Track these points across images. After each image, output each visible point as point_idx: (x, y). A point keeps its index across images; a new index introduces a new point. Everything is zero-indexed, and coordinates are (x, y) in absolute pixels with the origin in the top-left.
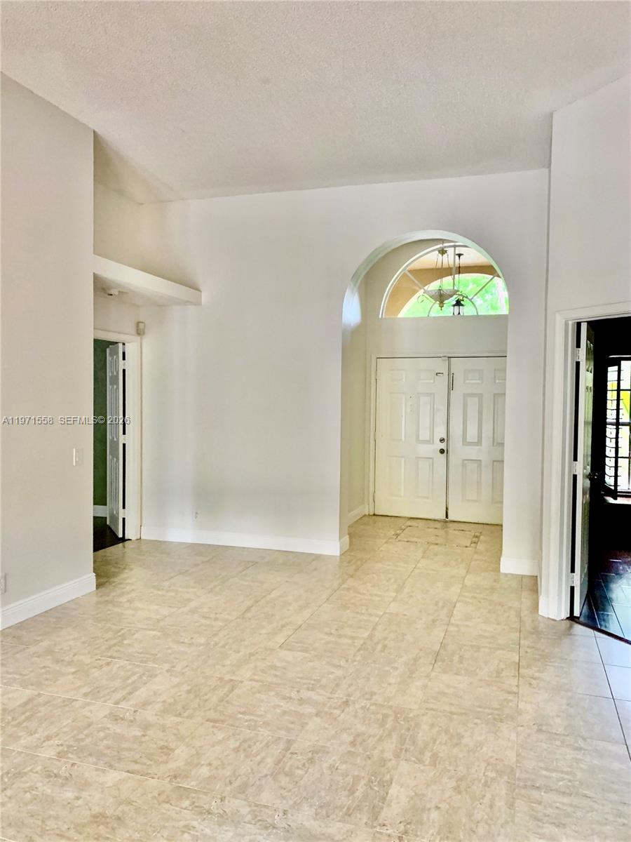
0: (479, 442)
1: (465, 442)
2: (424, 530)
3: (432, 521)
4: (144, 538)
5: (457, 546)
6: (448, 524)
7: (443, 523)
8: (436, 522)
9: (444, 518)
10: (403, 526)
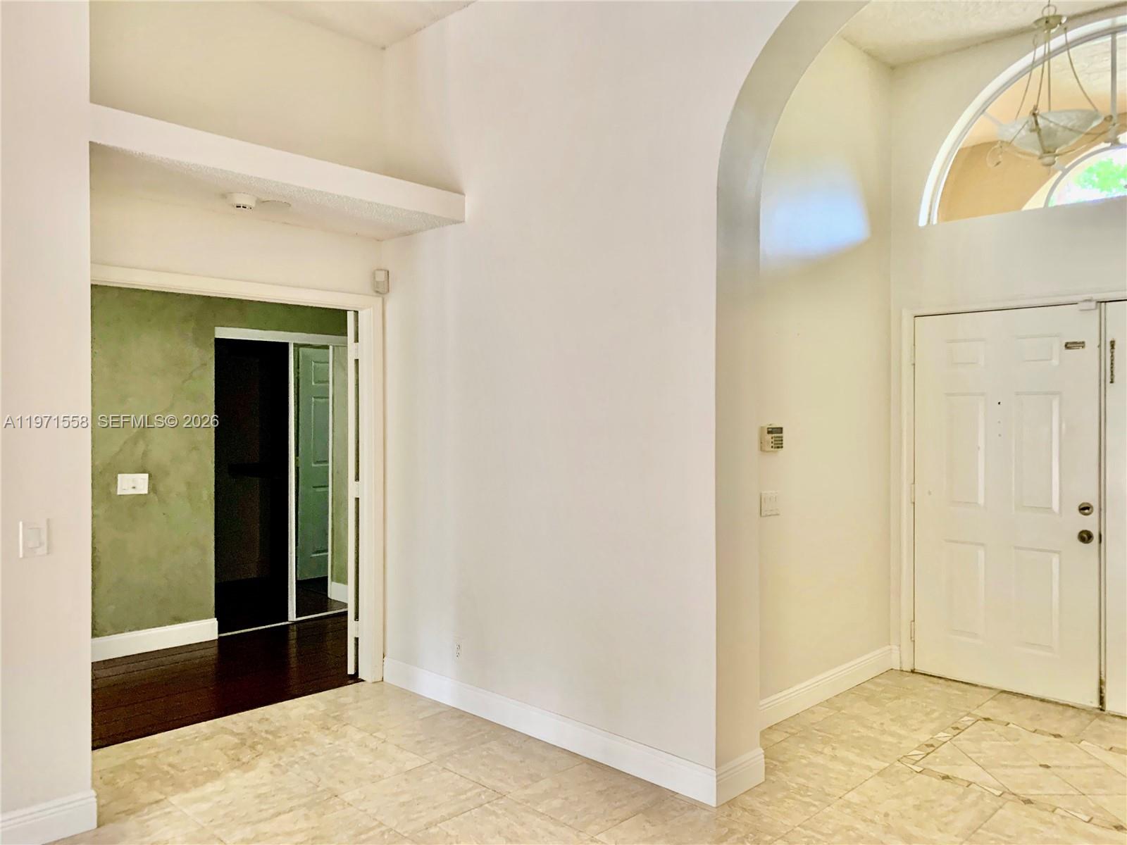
2: (1017, 740)
3: (1061, 708)
4: (388, 681)
5: (1092, 818)
6: (1102, 723)
7: (1088, 716)
8: (1071, 712)
9: (1096, 704)
10: (966, 718)
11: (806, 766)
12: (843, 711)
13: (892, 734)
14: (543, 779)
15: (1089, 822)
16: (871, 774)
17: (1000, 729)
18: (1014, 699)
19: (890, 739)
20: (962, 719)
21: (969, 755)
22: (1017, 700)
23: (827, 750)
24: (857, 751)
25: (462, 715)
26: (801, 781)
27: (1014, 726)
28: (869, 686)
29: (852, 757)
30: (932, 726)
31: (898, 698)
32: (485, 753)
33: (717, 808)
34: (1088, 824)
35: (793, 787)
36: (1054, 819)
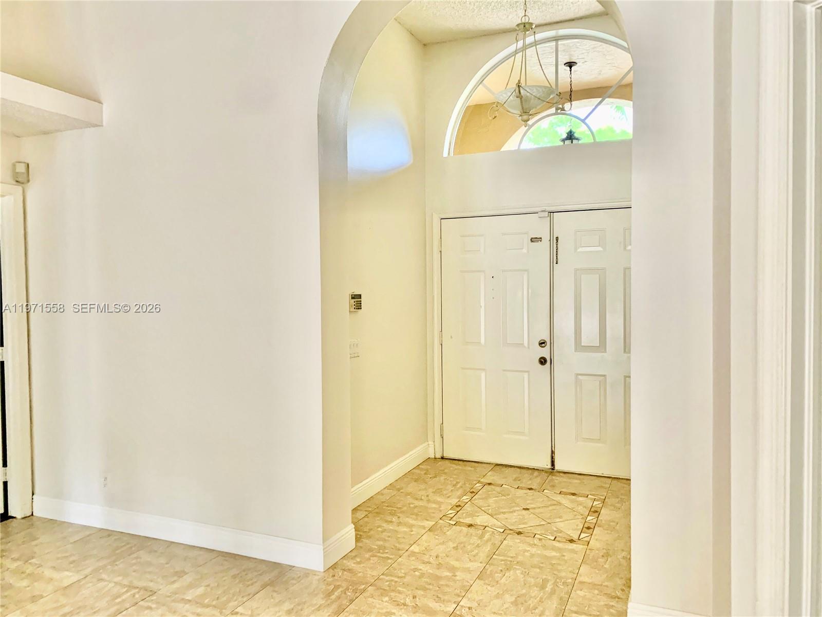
0: (602, 346)
1: (579, 347)
2: (508, 495)
3: (530, 471)
4: (37, 515)
5: (556, 537)
6: (554, 477)
7: (546, 475)
8: (536, 473)
9: (549, 466)
10: (478, 485)
11: (382, 532)
12: (401, 491)
13: (435, 502)
14: (187, 574)
15: (554, 540)
16: (424, 531)
17: (498, 489)
18: (504, 469)
19: (434, 506)
20: (476, 486)
21: (483, 509)
22: (505, 469)
23: (394, 519)
24: (414, 516)
25: (109, 533)
26: (381, 543)
27: (506, 486)
28: (417, 471)
29: (411, 522)
30: (459, 493)
31: (435, 477)
32: (134, 561)
33: (324, 572)
34: (554, 541)
35: (375, 548)
36: (536, 541)
